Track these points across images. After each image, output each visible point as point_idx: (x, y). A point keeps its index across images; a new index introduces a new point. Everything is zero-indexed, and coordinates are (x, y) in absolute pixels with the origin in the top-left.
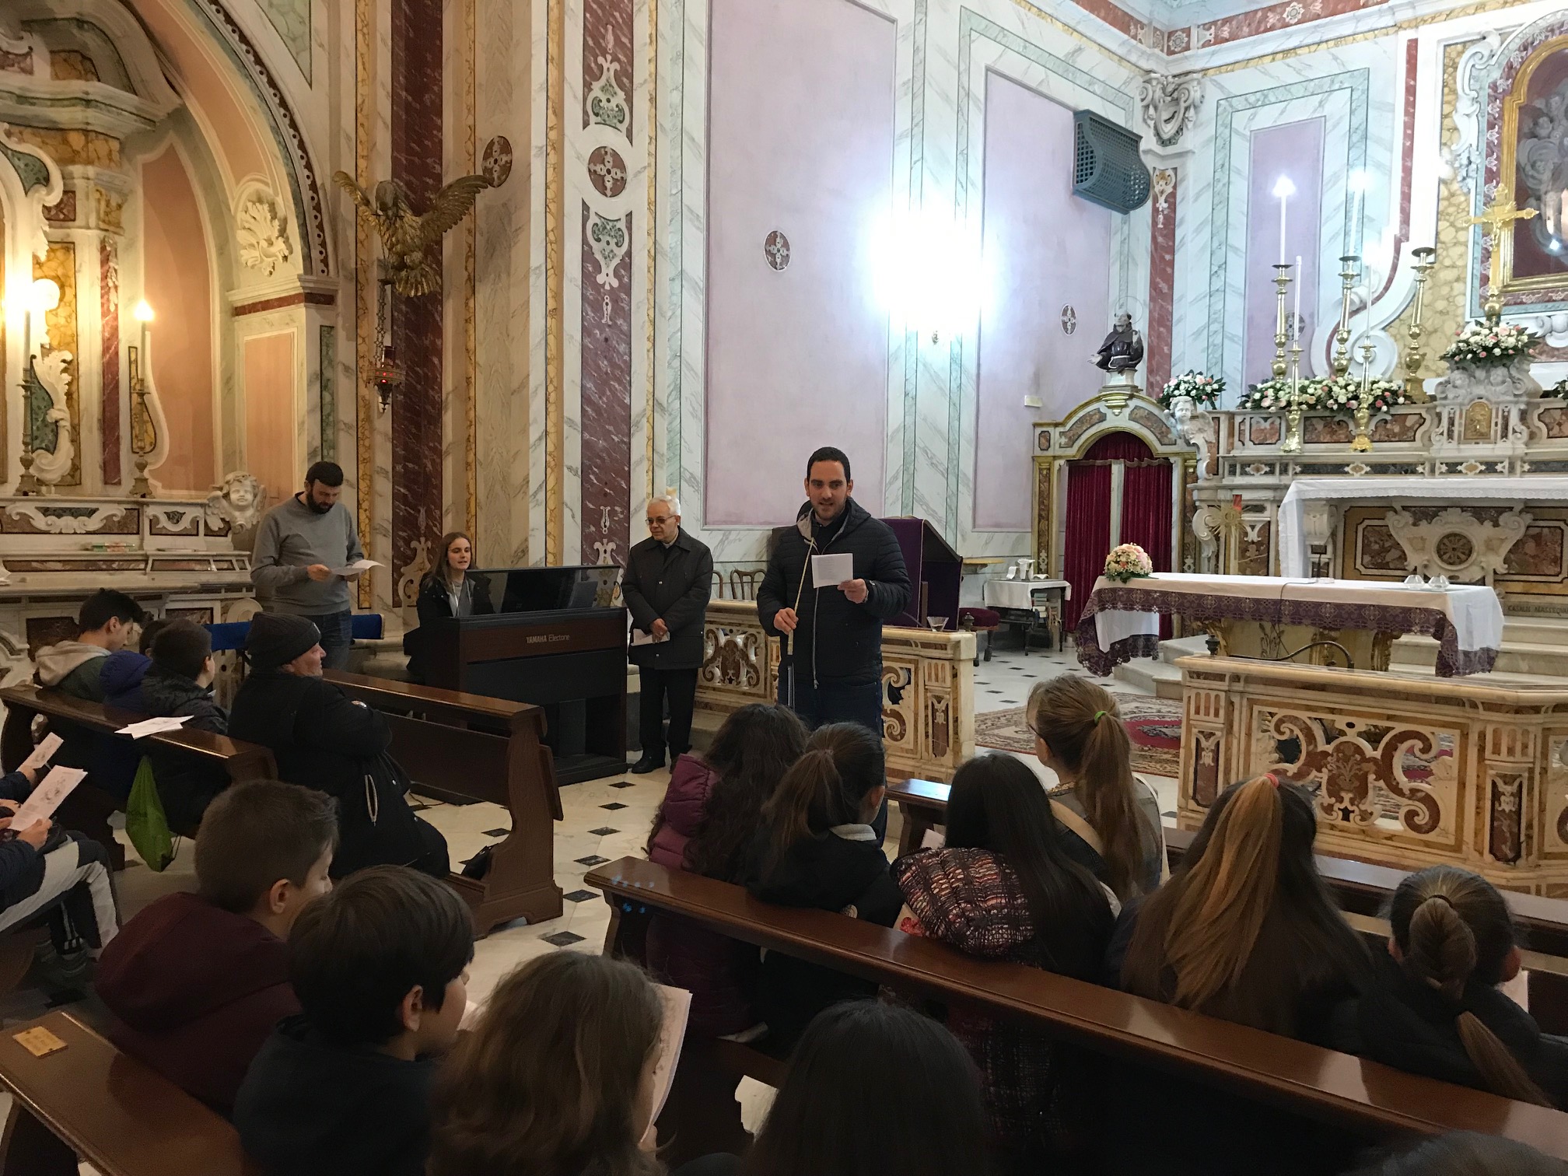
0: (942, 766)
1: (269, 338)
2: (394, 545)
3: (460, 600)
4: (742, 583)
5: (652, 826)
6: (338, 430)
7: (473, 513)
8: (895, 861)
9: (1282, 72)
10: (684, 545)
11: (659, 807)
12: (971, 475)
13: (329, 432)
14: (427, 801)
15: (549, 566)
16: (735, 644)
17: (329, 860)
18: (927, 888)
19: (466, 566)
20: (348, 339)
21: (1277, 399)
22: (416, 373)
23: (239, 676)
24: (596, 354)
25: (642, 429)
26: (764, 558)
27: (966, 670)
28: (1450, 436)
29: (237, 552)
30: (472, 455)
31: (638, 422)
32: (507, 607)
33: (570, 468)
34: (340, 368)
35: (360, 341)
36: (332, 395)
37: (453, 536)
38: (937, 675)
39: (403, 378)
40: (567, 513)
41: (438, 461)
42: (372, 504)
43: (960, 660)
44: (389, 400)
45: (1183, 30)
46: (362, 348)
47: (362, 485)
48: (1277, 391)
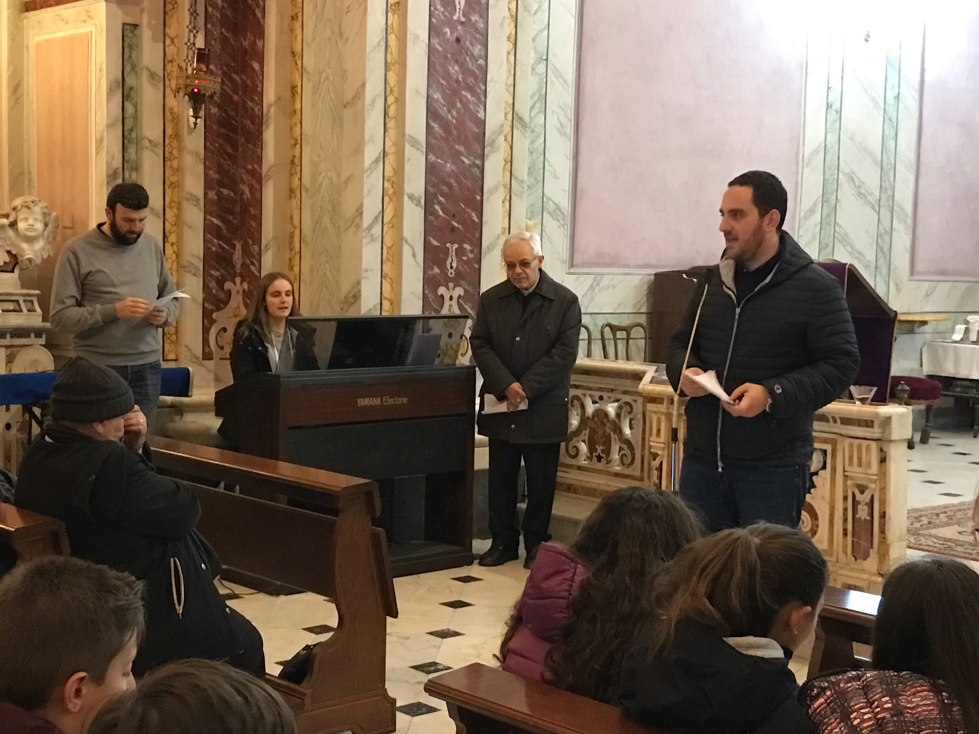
0: (863, 571)
1: (63, 38)
2: (205, 286)
3: (280, 353)
4: (615, 339)
5: (507, 628)
6: (142, 148)
7: (297, 249)
8: (805, 684)
10: (546, 292)
11: (515, 607)
12: (909, 209)
13: (132, 151)
14: (239, 589)
15: (385, 314)
16: (606, 415)
17: (133, 652)
18: (845, 717)
19: (287, 313)
20: (154, 39)
22: (231, 80)
23: (25, 436)
24: (446, 57)
25: (498, 149)
26: (644, 310)
27: (898, 454)
29: (25, 291)
30: (296, 181)
31: (494, 141)
32: (335, 363)
33: (411, 197)
34: (145, 75)
35: (168, 42)
36: (135, 106)
37: (272, 277)
38: (860, 459)
39: (218, 87)
40: (407, 251)
41: (257, 186)
42: (180, 237)
43: (891, 441)
44: (202, 113)
46: (171, 50)
47: (169, 214)
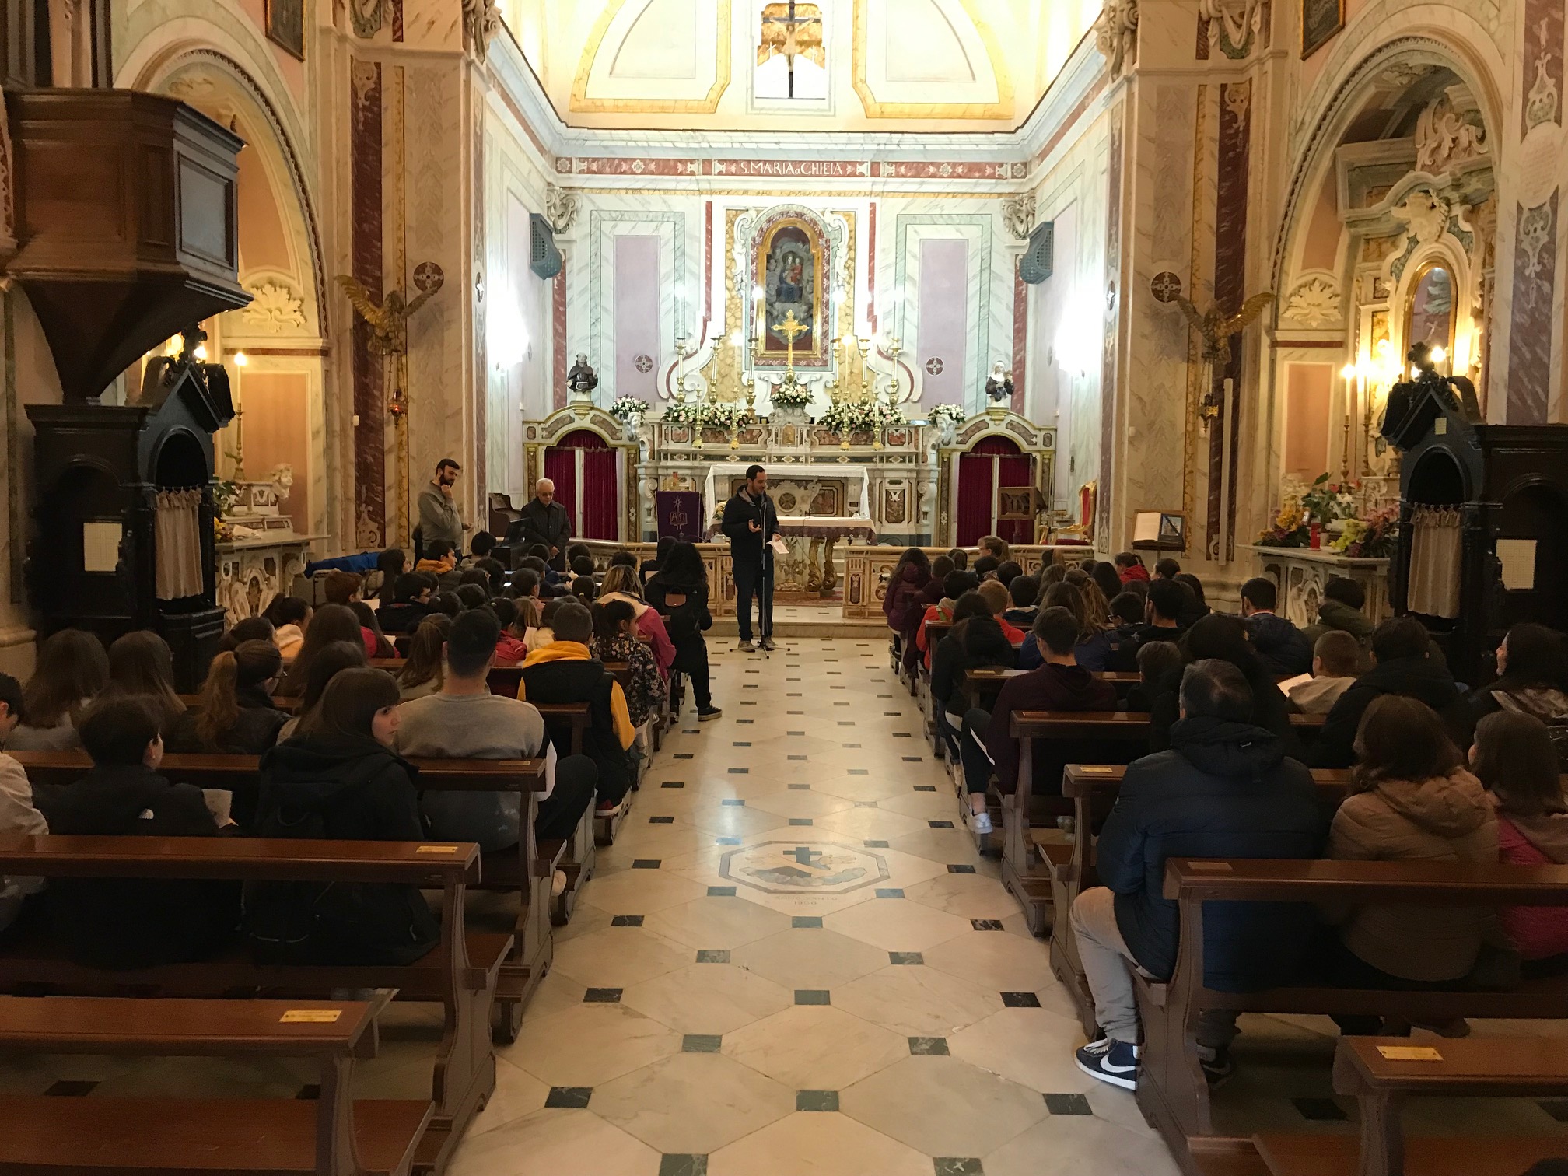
1: (276, 375)
9: (632, 202)
21: (687, 417)
28: (776, 442)
45: (567, 159)
48: (687, 412)
